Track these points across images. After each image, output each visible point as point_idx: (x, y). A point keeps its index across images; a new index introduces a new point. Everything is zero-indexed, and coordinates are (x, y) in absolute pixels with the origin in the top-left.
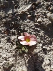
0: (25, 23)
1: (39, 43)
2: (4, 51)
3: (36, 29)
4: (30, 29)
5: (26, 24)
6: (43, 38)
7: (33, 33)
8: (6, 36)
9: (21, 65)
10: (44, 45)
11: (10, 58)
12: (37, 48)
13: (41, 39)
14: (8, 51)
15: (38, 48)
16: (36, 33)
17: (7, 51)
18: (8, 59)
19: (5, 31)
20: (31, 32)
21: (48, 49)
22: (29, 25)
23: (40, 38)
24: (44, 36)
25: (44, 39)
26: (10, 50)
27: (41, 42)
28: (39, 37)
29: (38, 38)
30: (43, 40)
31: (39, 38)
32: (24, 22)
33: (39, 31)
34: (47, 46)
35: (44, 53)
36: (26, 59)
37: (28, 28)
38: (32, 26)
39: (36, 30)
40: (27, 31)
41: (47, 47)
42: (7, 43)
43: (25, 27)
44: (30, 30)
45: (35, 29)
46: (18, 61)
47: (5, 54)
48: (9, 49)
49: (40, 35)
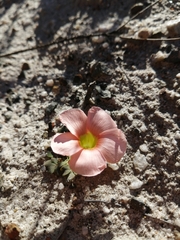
0: (131, 75)
1: (136, 173)
2: (17, 139)
3: (157, 112)
4: (133, 105)
5: (130, 83)
6: (164, 161)
7: (136, 123)
8: (50, 99)
9: (28, 207)
10: (149, 186)
11: (17, 167)
12: (113, 186)
13: (155, 162)
14: (25, 145)
15: (120, 186)
16: (149, 130)
17: (23, 143)
18: (8, 169)
19: (55, 84)
20: (130, 117)
21: (160, 214)
22: (138, 89)
23: (151, 155)
24: (176, 154)
25: (164, 166)
26: (33, 147)
27: (148, 172)
28: (152, 151)
29: (142, 152)
30: (158, 167)
31: (145, 153)
32: (130, 72)
33: (163, 128)
34: (160, 198)
35: (127, 217)
36: (52, 199)
37: (133, 98)
38: (147, 98)
39: (157, 119)
40: (120, 108)
41: (160, 204)
42: (39, 120)
43: (122, 92)
44: (132, 109)
45: (152, 111)
46: (28, 191)
47: (13, 149)
48: (32, 141)
49: (159, 142)
